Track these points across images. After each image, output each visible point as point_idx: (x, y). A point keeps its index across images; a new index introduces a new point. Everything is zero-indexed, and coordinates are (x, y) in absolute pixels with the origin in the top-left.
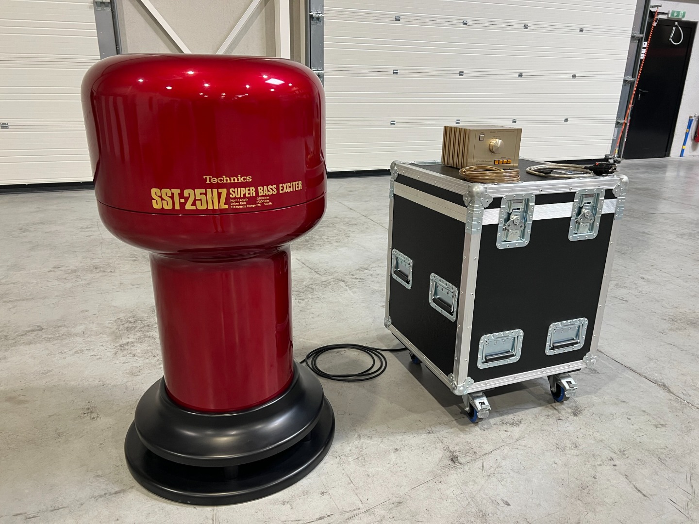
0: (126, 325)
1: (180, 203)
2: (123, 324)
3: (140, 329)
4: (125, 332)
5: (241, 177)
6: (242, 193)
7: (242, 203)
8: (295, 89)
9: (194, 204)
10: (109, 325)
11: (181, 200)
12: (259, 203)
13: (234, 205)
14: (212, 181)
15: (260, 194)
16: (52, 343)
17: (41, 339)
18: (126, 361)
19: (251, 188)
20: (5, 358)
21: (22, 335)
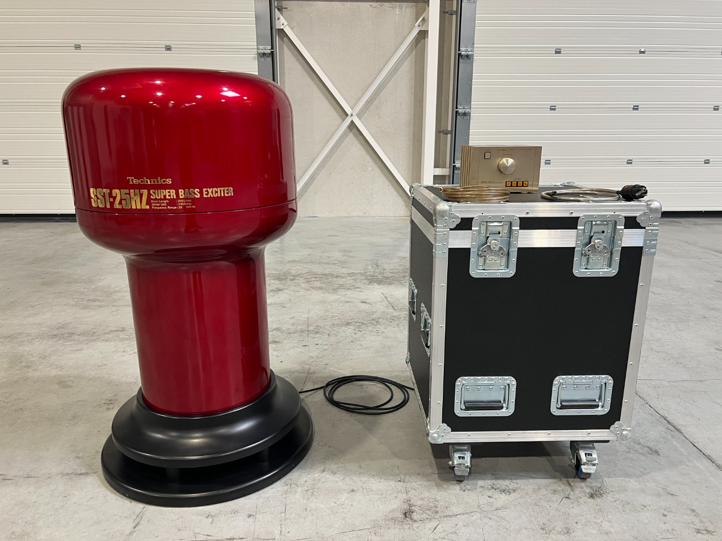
1: (110, 202)
5: (161, 179)
6: (163, 195)
7: (163, 204)
9: (120, 203)
11: (110, 199)
12: (180, 206)
13: (155, 206)
14: (134, 182)
15: (181, 197)
19: (171, 191)
20: (81, 350)
21: (106, 334)
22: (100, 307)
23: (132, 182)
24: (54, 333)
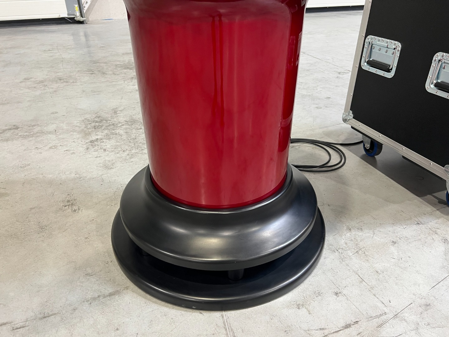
0: (93, 124)
2: (90, 124)
3: (106, 128)
4: (93, 130)
10: (78, 124)
16: (28, 140)
17: (17, 137)
18: (99, 156)
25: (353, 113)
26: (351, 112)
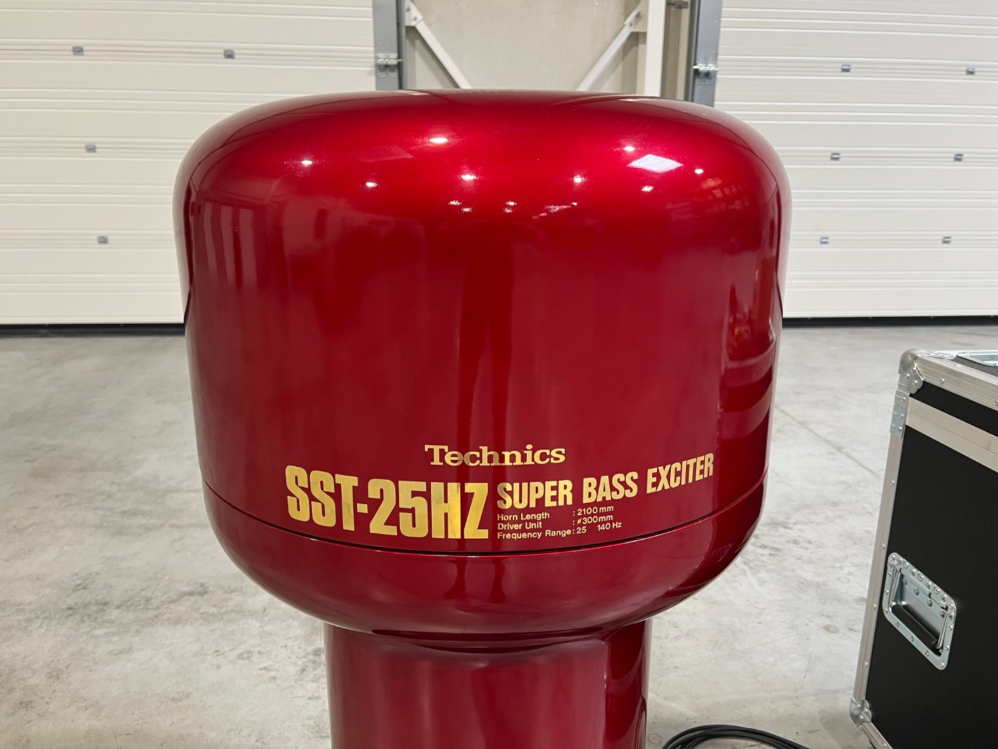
1: (357, 515)
5: (534, 451)
6: (534, 496)
7: (532, 525)
8: (711, 183)
9: (393, 520)
11: (359, 505)
12: (581, 525)
13: (505, 532)
14: (448, 459)
15: (586, 500)
17: (196, 616)
19: (562, 483)
20: (129, 650)
21: (171, 602)
22: (148, 529)
23: (442, 459)
24: (70, 602)
25: (870, 709)
26: (867, 704)
